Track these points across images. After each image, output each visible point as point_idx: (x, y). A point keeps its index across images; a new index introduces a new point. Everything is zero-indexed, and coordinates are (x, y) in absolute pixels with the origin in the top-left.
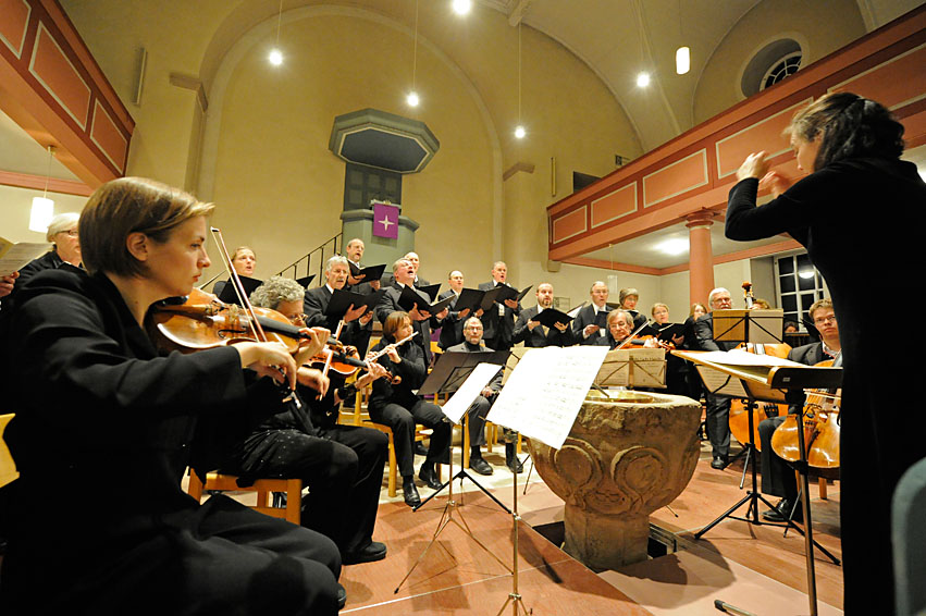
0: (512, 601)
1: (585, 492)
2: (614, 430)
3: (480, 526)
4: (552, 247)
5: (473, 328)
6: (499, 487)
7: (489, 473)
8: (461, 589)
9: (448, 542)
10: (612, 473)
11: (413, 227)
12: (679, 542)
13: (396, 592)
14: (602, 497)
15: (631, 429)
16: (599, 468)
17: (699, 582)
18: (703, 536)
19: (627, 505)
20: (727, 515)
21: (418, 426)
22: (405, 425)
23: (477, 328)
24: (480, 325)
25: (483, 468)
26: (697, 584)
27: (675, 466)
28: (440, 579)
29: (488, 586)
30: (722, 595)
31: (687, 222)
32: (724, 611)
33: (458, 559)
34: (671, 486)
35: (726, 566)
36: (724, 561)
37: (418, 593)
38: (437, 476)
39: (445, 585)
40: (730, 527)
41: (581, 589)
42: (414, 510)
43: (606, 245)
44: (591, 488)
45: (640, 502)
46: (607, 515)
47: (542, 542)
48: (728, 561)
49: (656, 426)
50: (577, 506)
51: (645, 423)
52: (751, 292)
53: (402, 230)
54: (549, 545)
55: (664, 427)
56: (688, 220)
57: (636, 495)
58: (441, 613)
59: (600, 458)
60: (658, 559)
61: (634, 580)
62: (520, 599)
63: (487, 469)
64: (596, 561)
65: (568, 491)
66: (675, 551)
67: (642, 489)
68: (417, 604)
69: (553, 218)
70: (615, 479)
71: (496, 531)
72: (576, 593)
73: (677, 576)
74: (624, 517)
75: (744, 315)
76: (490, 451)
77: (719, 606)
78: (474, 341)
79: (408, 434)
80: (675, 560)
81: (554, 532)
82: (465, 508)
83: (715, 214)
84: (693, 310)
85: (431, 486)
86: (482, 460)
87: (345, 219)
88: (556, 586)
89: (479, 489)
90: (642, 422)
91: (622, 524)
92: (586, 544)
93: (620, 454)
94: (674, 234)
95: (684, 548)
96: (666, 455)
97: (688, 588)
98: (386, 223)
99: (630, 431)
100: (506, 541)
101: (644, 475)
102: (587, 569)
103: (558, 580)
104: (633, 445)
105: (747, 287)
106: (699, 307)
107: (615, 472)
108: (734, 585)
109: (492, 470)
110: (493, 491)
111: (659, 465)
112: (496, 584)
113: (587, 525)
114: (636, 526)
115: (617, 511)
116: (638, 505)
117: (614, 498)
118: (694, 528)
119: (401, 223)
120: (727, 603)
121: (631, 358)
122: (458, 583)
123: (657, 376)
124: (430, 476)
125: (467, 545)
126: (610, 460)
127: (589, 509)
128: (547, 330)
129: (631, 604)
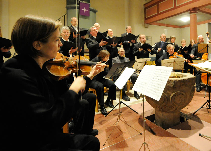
0: (143, 145)
1: (162, 106)
2: (171, 87)
3: (128, 119)
4: (146, 19)
5: (121, 52)
6: (133, 104)
7: (129, 100)
8: (125, 141)
9: (118, 126)
10: (170, 100)
11: (95, 12)
12: (188, 117)
13: (104, 145)
14: (167, 107)
15: (176, 86)
16: (166, 99)
17: (195, 129)
18: (195, 114)
19: (174, 109)
20: (202, 107)
21: (105, 88)
22: (100, 88)
23: (123, 52)
24: (124, 50)
25: (127, 99)
26: (194, 129)
27: (188, 96)
28: (117, 139)
29: (134, 139)
30: (201, 132)
31: (189, 12)
32: (202, 136)
33: (123, 131)
34: (187, 102)
35: (201, 123)
36: (201, 121)
37: (111, 144)
38: (112, 103)
39: (120, 141)
40: (202, 110)
41: (162, 135)
42: (105, 116)
43: (164, 19)
44: (164, 105)
45: (178, 107)
46: (169, 112)
47: (148, 122)
48: (202, 121)
49: (183, 85)
50: (159, 110)
51: (180, 84)
52: (208, 36)
53: (91, 13)
54: (151, 123)
55: (185, 85)
56: (190, 11)
57: (177, 106)
58: (119, 150)
59: (167, 96)
60: (183, 123)
61: (176, 130)
62: (146, 144)
63: (128, 99)
64: (165, 126)
65: (156, 106)
66: (187, 120)
67: (179, 104)
68: (111, 148)
69: (146, 8)
70: (171, 102)
71: (134, 120)
72: (160, 137)
73: (188, 128)
74: (173, 112)
75: (207, 45)
76: (128, 92)
77: (200, 135)
78: (122, 56)
79: (102, 90)
80: (188, 123)
81: (152, 118)
82: (123, 113)
83: (198, 9)
84: (191, 42)
85: (110, 107)
86: (126, 96)
87: (68, 8)
88: (154, 136)
89: (126, 106)
90: (179, 84)
91: (173, 114)
92: (162, 121)
93: (172, 94)
94: (185, 15)
95: (190, 118)
96: (186, 93)
97: (192, 131)
98: (85, 10)
99: (176, 87)
100: (137, 123)
101: (180, 100)
102: (163, 129)
103: (154, 134)
104: (176, 91)
105: (208, 34)
106: (193, 41)
107: (171, 100)
108: (204, 128)
109: (130, 99)
110: (131, 106)
111: (184, 97)
112: (136, 138)
113: (162, 116)
114: (177, 114)
115: (171, 111)
116: (177, 109)
117: (170, 107)
118: (192, 112)
119: (91, 10)
120: (202, 134)
121: (174, 61)
122: (124, 139)
123: (182, 66)
124: (109, 104)
125: (125, 126)
126: (170, 96)
127: (163, 111)
128: (145, 52)
129: (176, 138)
